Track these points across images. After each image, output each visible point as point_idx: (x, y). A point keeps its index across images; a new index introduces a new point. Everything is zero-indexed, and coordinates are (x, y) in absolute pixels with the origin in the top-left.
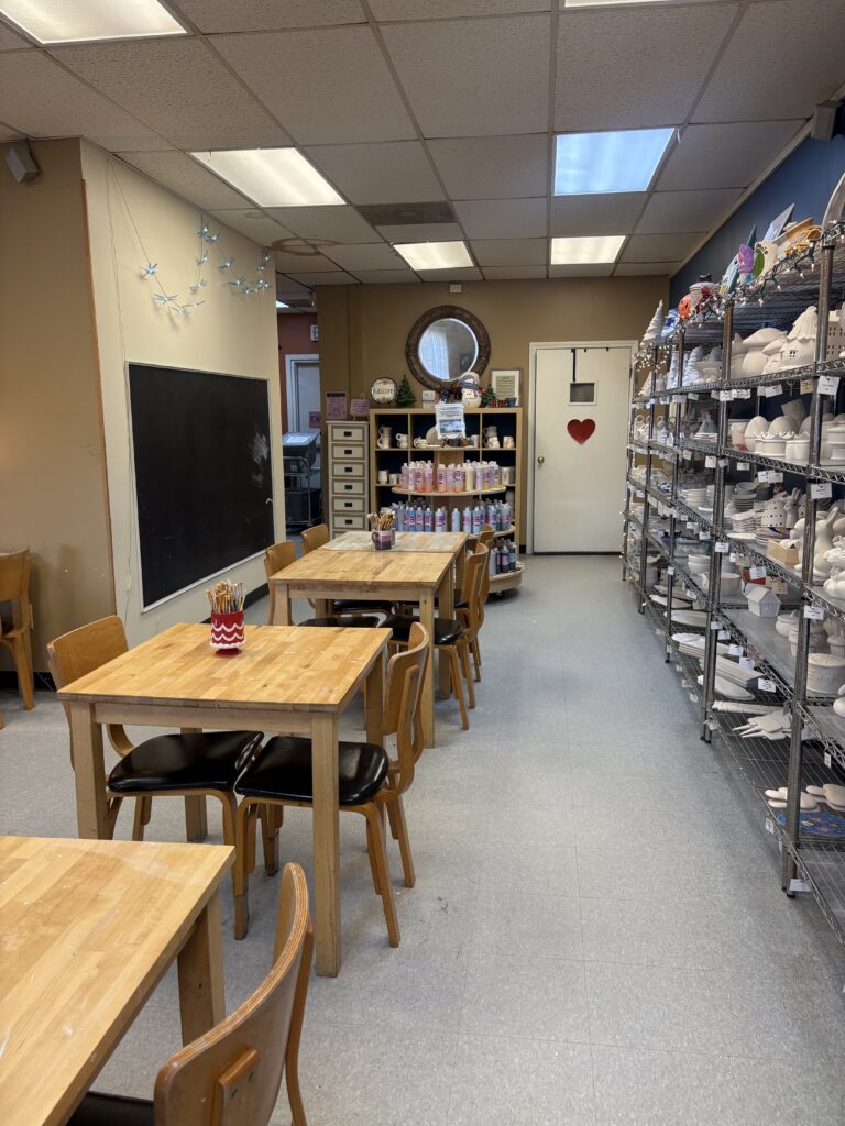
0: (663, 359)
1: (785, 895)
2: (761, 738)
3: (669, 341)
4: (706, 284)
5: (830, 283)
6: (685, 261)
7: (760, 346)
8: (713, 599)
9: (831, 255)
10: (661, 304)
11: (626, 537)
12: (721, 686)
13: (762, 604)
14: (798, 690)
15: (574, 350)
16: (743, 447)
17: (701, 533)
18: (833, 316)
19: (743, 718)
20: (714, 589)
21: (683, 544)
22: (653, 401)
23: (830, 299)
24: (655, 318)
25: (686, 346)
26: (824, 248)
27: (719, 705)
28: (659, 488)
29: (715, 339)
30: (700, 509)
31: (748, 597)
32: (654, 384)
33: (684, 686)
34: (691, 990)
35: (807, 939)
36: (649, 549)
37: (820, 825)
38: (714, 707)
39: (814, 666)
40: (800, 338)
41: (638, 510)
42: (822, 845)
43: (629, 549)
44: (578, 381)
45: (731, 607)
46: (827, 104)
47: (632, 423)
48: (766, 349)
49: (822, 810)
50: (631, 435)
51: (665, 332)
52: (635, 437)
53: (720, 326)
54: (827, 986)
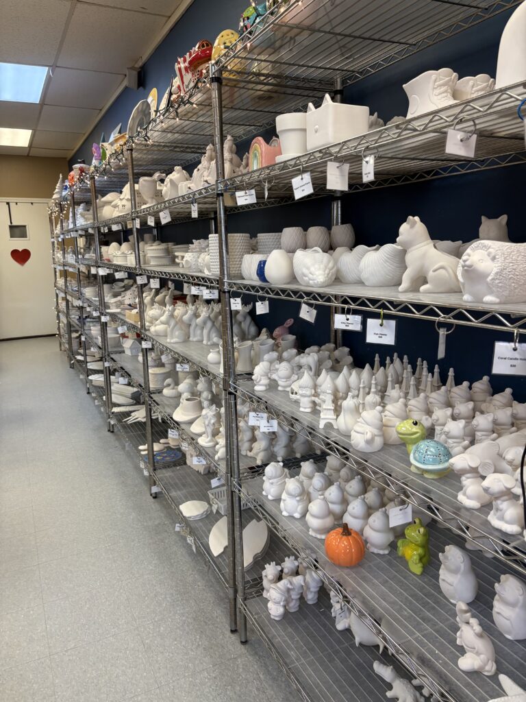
0: (64, 210)
1: (151, 497)
2: (138, 422)
3: (65, 199)
4: (82, 165)
5: (133, 169)
6: (76, 150)
7: (109, 203)
8: (105, 350)
9: (132, 154)
10: (61, 176)
11: (59, 323)
12: (115, 399)
13: (131, 348)
14: (146, 387)
15: (8, 203)
16: (109, 260)
17: (94, 312)
18: (137, 186)
19: (128, 414)
20: (105, 343)
21: (90, 322)
22: (62, 236)
23: (134, 178)
24: (58, 185)
25: (76, 203)
26: (128, 150)
27: (115, 410)
28: (72, 290)
29: (89, 198)
30: (94, 299)
31: (124, 346)
32: (62, 226)
33: (96, 404)
34: (102, 557)
35: (162, 515)
36: (72, 329)
37: (166, 457)
38: (113, 411)
39: (153, 374)
40: (126, 198)
41: (63, 305)
42: (167, 466)
43: (62, 330)
44: (14, 224)
45: (116, 352)
46: (133, 68)
47: (53, 251)
48: (113, 204)
49: (168, 450)
50: (53, 259)
51: (64, 193)
52: (56, 260)
53: (88, 190)
54: (171, 533)
